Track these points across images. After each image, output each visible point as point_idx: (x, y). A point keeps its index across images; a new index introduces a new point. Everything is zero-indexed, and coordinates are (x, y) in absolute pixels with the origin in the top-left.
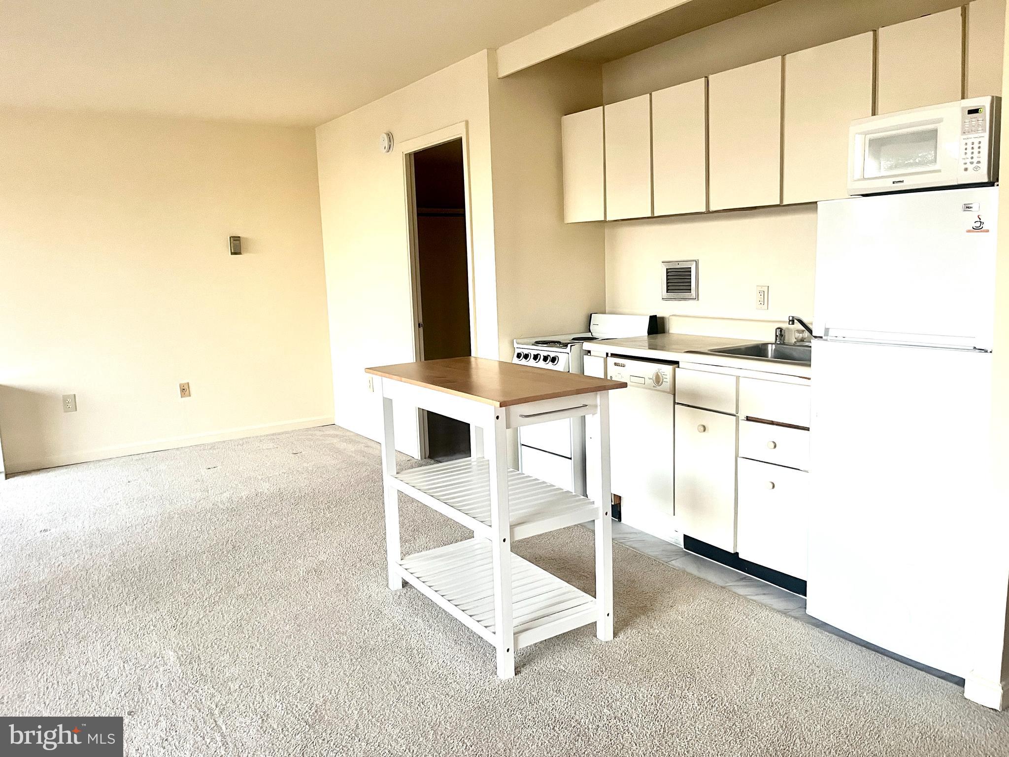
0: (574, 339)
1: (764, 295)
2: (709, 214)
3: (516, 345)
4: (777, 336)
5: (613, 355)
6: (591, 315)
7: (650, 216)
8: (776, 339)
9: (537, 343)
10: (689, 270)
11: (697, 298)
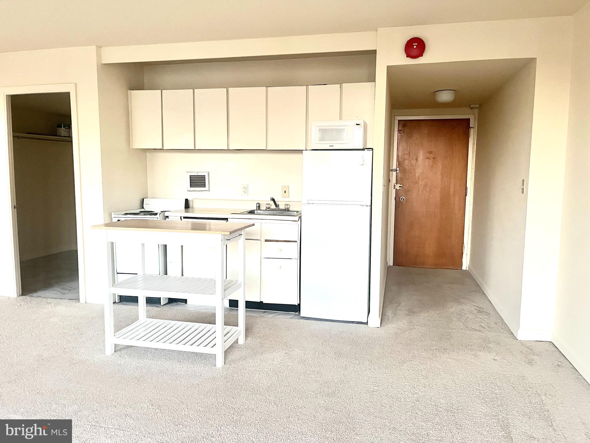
0: (140, 212)
1: (246, 189)
2: (228, 151)
3: (113, 216)
4: (257, 207)
5: (184, 218)
6: (143, 199)
7: (194, 149)
8: (257, 208)
9: (126, 214)
10: (204, 177)
11: (209, 191)
